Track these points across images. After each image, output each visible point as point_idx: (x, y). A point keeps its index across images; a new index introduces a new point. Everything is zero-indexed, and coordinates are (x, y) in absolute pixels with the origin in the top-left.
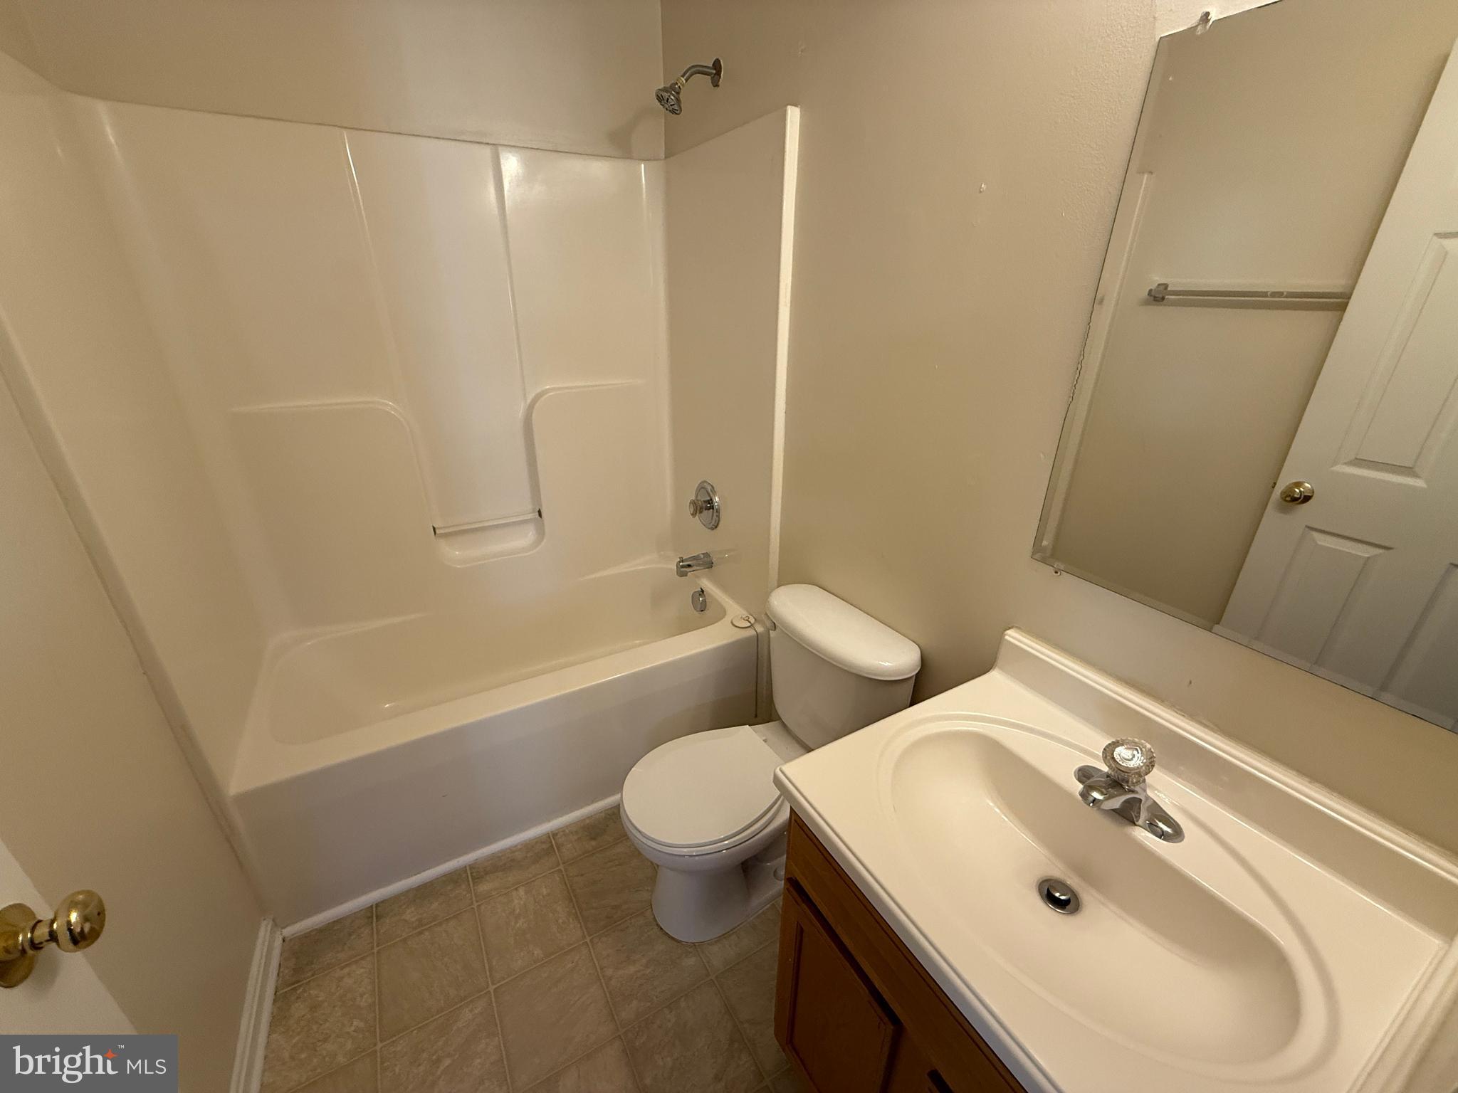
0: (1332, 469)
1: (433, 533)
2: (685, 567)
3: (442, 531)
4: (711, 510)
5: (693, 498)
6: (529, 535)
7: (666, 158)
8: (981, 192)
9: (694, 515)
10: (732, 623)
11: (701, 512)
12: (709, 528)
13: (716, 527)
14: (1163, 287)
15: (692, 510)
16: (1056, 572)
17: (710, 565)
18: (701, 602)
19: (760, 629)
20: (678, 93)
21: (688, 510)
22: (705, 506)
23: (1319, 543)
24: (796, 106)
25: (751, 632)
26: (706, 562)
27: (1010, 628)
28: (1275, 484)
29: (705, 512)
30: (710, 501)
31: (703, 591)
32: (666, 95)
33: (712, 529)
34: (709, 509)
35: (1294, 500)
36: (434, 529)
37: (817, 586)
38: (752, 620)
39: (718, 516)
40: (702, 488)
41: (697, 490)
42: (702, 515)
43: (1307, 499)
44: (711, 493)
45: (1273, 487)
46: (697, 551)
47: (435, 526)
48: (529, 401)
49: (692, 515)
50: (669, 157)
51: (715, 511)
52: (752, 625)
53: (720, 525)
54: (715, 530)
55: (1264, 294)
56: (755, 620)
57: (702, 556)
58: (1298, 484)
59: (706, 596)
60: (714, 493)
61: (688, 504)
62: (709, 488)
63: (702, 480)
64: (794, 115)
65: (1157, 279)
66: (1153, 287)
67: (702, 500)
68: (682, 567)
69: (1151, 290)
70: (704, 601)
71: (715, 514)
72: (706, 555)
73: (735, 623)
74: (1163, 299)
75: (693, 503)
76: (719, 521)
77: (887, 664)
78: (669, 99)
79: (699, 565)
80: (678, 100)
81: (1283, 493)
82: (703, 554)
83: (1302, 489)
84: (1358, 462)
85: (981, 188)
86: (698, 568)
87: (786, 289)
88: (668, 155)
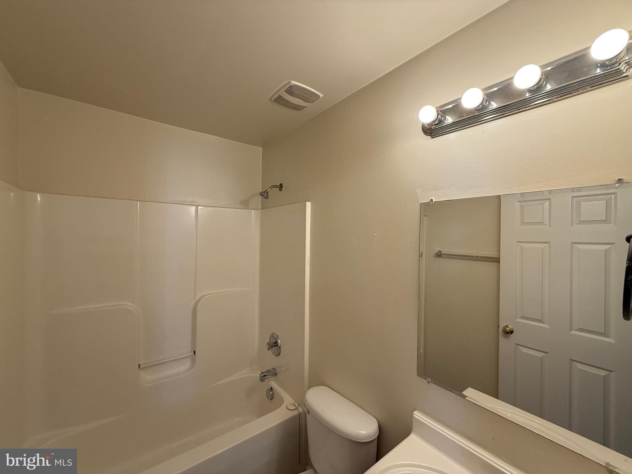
0: (516, 320)
1: (138, 368)
2: (263, 377)
3: (143, 366)
4: (277, 347)
5: (268, 341)
6: (187, 364)
7: (261, 209)
8: (374, 236)
9: (268, 349)
10: (287, 407)
11: (272, 348)
12: (276, 356)
13: (279, 355)
14: (439, 252)
15: (268, 347)
16: (429, 383)
17: (276, 374)
18: (271, 394)
19: (300, 410)
20: (267, 193)
21: (266, 347)
22: (274, 345)
23: (522, 351)
24: (309, 201)
25: (296, 412)
26: (273, 373)
27: (414, 411)
28: (499, 326)
29: (274, 348)
30: (276, 342)
31: (272, 388)
32: (263, 194)
33: (277, 356)
34: (276, 346)
35: (508, 333)
36: (139, 365)
37: (327, 387)
38: (297, 405)
39: (280, 350)
40: (272, 336)
41: (270, 337)
42: (272, 349)
43: (512, 332)
44: (276, 339)
45: (499, 327)
46: (270, 367)
47: (140, 364)
48: (196, 299)
49: (268, 350)
50: (263, 209)
51: (278, 347)
52: (297, 408)
53: (280, 354)
54: (278, 356)
55: (473, 256)
56: (298, 404)
57: (272, 370)
58: (507, 326)
59: (273, 391)
60: (278, 338)
61: (266, 345)
62: (276, 336)
63: (272, 332)
64: (309, 205)
65: (437, 249)
66: (437, 252)
67: (273, 342)
68: (262, 376)
69: (436, 253)
70: (273, 394)
71: (278, 349)
72: (274, 369)
73: (289, 408)
74: (441, 256)
75: (268, 344)
76: (280, 352)
77: (363, 432)
78: (264, 195)
79: (270, 375)
80: (267, 195)
81: (503, 330)
82: (272, 369)
83: (509, 328)
84: (524, 318)
85: (374, 235)
86: (270, 376)
87: (308, 259)
88: (262, 209)
